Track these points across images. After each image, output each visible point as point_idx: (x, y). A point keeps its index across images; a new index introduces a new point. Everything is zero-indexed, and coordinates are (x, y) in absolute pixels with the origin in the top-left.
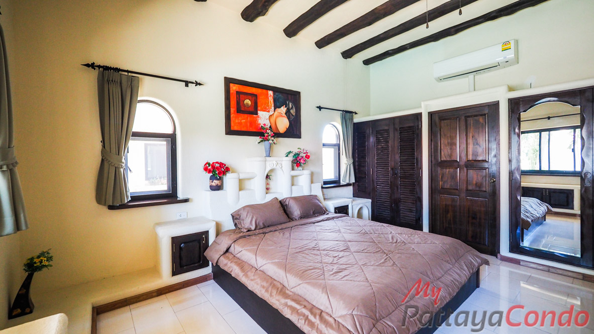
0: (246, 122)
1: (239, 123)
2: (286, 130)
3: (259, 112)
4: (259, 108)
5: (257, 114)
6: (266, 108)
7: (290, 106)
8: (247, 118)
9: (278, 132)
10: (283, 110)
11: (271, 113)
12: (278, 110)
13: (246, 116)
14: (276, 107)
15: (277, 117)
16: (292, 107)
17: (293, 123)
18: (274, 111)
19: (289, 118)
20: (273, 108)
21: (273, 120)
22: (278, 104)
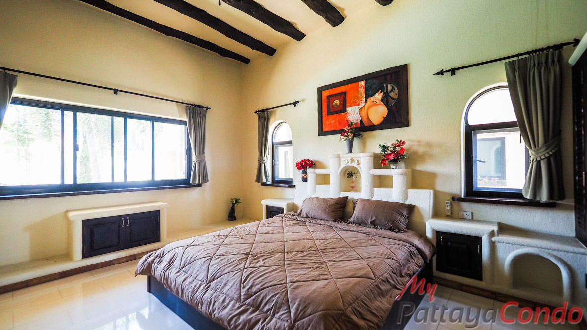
0: (335, 122)
1: (329, 124)
2: (383, 119)
3: (347, 108)
4: (348, 104)
5: (345, 111)
6: (355, 102)
7: (390, 88)
8: (336, 117)
9: (372, 124)
10: (379, 96)
11: (361, 105)
12: (372, 99)
13: (335, 115)
14: (367, 96)
15: (369, 107)
16: (393, 88)
17: (394, 108)
18: (366, 102)
19: (387, 105)
20: (364, 99)
21: (363, 113)
22: (371, 92)
